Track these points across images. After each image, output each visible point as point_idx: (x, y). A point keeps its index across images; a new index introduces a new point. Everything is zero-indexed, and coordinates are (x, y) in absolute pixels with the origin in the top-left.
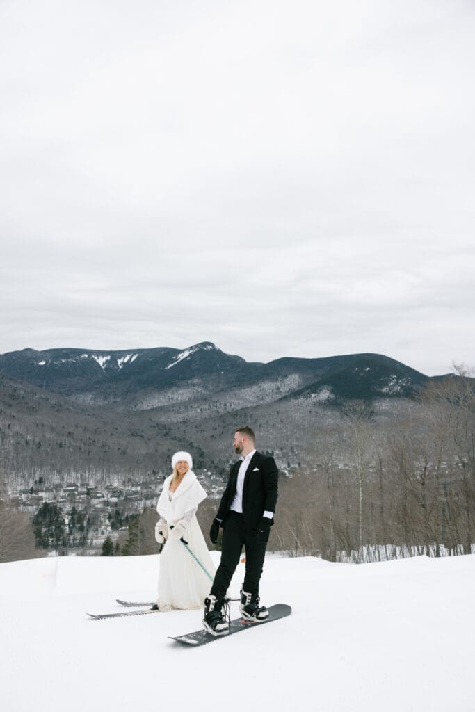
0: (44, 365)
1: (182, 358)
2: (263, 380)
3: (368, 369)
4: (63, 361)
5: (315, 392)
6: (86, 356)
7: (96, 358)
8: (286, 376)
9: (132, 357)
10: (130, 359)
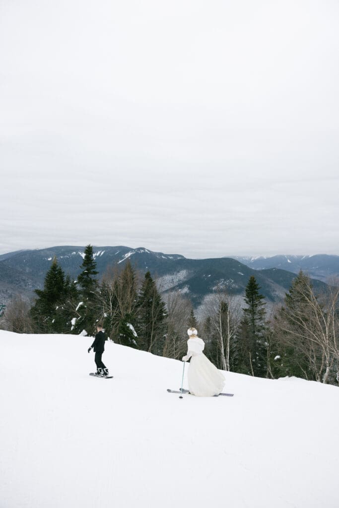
0: (51, 260)
1: (127, 257)
2: (166, 274)
3: (209, 276)
4: (62, 257)
5: (180, 288)
6: (75, 253)
7: (80, 253)
8: (179, 272)
9: (101, 253)
10: (100, 254)
